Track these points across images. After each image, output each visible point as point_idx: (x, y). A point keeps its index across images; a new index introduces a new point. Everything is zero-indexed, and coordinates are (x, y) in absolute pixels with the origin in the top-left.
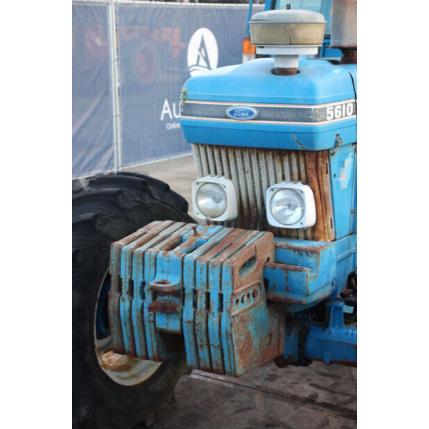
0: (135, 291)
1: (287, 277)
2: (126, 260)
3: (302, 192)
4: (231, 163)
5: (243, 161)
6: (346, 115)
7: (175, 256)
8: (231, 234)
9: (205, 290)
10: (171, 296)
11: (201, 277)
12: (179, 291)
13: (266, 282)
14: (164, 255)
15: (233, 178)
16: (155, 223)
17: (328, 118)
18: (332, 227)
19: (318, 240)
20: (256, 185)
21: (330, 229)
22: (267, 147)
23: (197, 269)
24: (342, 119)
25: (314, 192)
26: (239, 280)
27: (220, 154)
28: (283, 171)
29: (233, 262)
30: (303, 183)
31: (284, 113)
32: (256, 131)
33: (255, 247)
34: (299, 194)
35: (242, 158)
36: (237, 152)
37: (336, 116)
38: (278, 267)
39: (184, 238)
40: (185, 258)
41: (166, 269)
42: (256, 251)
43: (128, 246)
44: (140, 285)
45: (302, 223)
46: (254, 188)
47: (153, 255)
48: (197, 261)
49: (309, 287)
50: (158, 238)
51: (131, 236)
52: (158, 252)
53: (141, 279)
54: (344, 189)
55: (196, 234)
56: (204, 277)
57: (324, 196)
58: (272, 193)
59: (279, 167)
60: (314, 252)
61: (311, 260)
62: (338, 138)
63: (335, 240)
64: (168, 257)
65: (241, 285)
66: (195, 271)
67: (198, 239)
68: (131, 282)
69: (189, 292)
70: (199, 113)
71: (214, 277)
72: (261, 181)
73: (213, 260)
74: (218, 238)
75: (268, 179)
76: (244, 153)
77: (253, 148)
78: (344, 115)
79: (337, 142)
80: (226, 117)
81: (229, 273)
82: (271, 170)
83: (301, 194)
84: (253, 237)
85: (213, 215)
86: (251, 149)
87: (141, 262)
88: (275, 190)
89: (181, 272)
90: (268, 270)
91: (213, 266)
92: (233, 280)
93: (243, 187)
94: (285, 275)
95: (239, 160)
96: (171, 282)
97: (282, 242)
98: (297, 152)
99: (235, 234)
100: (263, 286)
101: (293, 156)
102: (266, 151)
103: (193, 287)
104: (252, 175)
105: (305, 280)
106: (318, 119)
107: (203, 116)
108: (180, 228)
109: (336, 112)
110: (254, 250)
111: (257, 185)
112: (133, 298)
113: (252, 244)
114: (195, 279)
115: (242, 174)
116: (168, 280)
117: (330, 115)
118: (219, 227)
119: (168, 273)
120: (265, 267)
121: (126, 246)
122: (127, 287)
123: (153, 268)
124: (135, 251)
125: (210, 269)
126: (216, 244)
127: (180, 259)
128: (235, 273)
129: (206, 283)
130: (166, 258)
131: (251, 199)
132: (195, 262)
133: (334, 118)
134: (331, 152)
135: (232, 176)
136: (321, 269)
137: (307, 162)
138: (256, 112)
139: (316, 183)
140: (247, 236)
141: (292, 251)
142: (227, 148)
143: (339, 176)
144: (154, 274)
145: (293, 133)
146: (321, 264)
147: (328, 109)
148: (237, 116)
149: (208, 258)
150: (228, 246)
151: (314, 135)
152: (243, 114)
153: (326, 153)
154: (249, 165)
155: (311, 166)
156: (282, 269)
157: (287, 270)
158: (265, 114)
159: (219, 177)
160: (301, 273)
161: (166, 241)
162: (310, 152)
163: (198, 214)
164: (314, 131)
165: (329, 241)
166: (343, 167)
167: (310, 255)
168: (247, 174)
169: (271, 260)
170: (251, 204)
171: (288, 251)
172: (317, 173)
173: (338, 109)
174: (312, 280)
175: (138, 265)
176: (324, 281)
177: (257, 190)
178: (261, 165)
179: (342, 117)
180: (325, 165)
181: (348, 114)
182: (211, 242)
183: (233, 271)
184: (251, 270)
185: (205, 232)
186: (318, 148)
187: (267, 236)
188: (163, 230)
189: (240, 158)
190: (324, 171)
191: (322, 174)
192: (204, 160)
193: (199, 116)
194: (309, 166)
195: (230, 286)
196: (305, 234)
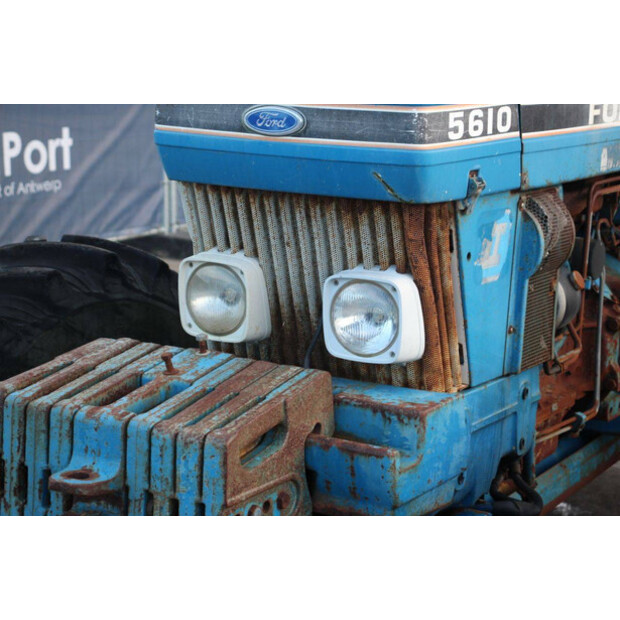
0: (30, 490)
1: (352, 468)
2: (13, 422)
3: (394, 289)
4: (255, 223)
5: (279, 222)
6: (495, 131)
7: (111, 418)
8: (243, 373)
9: (169, 493)
10: (102, 502)
11: (162, 466)
12: (119, 492)
13: (311, 475)
14: (90, 414)
15: (260, 255)
16: (100, 342)
17: (451, 135)
18: (462, 362)
19: (429, 389)
20: (305, 272)
21: (459, 366)
22: (325, 193)
23: (153, 449)
24: (484, 139)
25: (421, 290)
26: (242, 475)
27: (234, 204)
28: (359, 244)
29: (228, 437)
30: (398, 271)
31: (357, 122)
32: (300, 159)
33: (285, 403)
34: (389, 294)
35: (278, 214)
36: (266, 203)
37: (472, 132)
38: (334, 445)
39: (146, 376)
40: (133, 423)
41: (93, 445)
42: (286, 410)
43: (22, 392)
44: (40, 476)
45: (393, 354)
46: (301, 275)
47: (67, 413)
48: (155, 431)
49: (399, 491)
50: (90, 376)
51: (35, 371)
52: (79, 408)
53: (42, 464)
54: (493, 283)
55: (170, 370)
56: (168, 466)
57: (445, 298)
58: (336, 289)
59: (349, 234)
60: (415, 415)
61: (408, 432)
62: (475, 178)
63: (469, 388)
64: (97, 419)
65: (247, 486)
66: (150, 451)
67: (174, 381)
68: (23, 470)
69: (138, 497)
70: (191, 119)
71: (187, 468)
72: (314, 263)
73: (187, 431)
74: (212, 381)
75: (330, 261)
76: (280, 204)
77: (299, 195)
78: (490, 131)
79: (471, 187)
80: (243, 129)
81: (218, 459)
82: (335, 242)
83: (392, 293)
84: (287, 380)
85: (218, 330)
86: (293, 197)
87: (44, 427)
88: (341, 284)
89: (121, 453)
90: (315, 451)
91: (186, 444)
92: (225, 477)
93: (279, 274)
94: (349, 463)
95: (271, 219)
96: (100, 473)
97: (351, 391)
98: (385, 205)
99: (250, 372)
100: (303, 484)
101: (378, 212)
102: (323, 201)
103: (147, 487)
104: (298, 250)
105: (389, 477)
106: (427, 137)
107: (197, 126)
108: (143, 355)
109: (472, 124)
110: (282, 410)
111: (307, 271)
112: (26, 503)
113: (279, 396)
114: (149, 469)
115: (279, 247)
116: (95, 468)
117: (456, 130)
118: (224, 356)
119: (97, 453)
120: (307, 445)
121: (17, 393)
122: (15, 480)
123: (66, 442)
124: (31, 403)
125: (179, 450)
126: (205, 393)
127: (120, 424)
128: (230, 460)
129: (170, 480)
130: (94, 422)
131: (297, 300)
132: (150, 433)
133: (466, 136)
134: (461, 207)
135: (259, 251)
136: (428, 450)
137: (406, 226)
138: (301, 120)
139: (427, 272)
140: (274, 377)
141: (369, 412)
142: (247, 193)
143: (479, 257)
144: (68, 453)
145: (376, 164)
146: (429, 440)
147: (452, 116)
148: (263, 127)
149: (177, 425)
150: (230, 399)
151: (418, 169)
152: (275, 121)
153: (447, 208)
154: (291, 230)
155: (416, 234)
156: (343, 449)
157: (352, 453)
158: (318, 124)
159: (235, 252)
160: (381, 461)
161: (105, 384)
162: (411, 206)
163: (190, 326)
164: (417, 162)
165: (454, 390)
166: (490, 238)
167: (406, 421)
168: (287, 249)
169: (326, 430)
170: (296, 309)
171: (361, 410)
172: (429, 250)
173: (476, 118)
174: (405, 475)
175: (37, 433)
176: (436, 476)
177: (308, 281)
178: (315, 230)
179: (485, 133)
180: (447, 234)
181: (500, 128)
182: (197, 387)
183: (225, 456)
184: (275, 451)
185: (192, 365)
186: (427, 199)
187: (314, 379)
188: (108, 359)
189: (273, 215)
190: (446, 246)
191: (439, 252)
192: (203, 216)
193: (189, 126)
194: (411, 235)
195: (220, 489)
196: (405, 375)
